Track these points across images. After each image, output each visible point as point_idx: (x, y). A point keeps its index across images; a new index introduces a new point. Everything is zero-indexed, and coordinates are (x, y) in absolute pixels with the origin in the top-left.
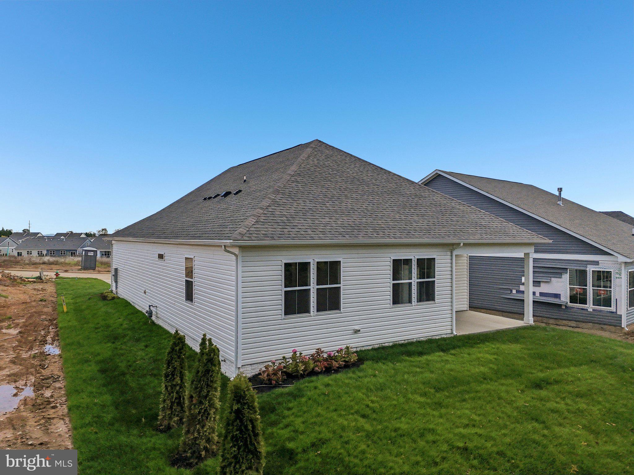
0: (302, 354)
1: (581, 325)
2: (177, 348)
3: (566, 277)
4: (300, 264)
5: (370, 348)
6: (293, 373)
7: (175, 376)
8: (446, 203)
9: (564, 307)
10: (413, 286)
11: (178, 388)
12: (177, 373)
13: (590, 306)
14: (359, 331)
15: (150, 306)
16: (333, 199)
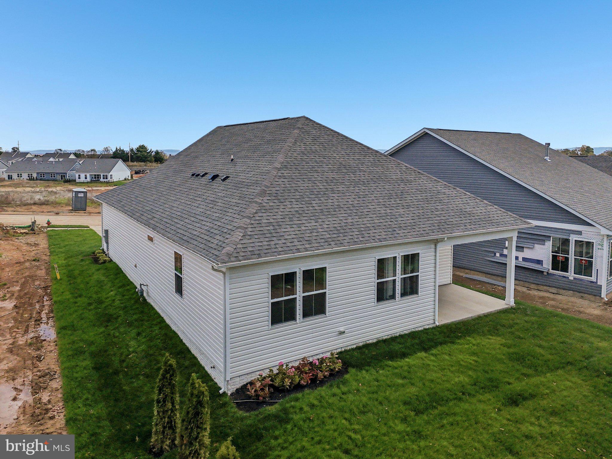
0: (288, 365)
1: (562, 291)
2: (168, 376)
3: (549, 244)
4: (286, 274)
5: (354, 346)
6: (280, 387)
7: (167, 403)
8: (432, 187)
9: (545, 274)
10: (397, 282)
11: (170, 412)
12: (168, 399)
13: (571, 275)
14: (344, 332)
15: (141, 285)
16: (320, 196)
